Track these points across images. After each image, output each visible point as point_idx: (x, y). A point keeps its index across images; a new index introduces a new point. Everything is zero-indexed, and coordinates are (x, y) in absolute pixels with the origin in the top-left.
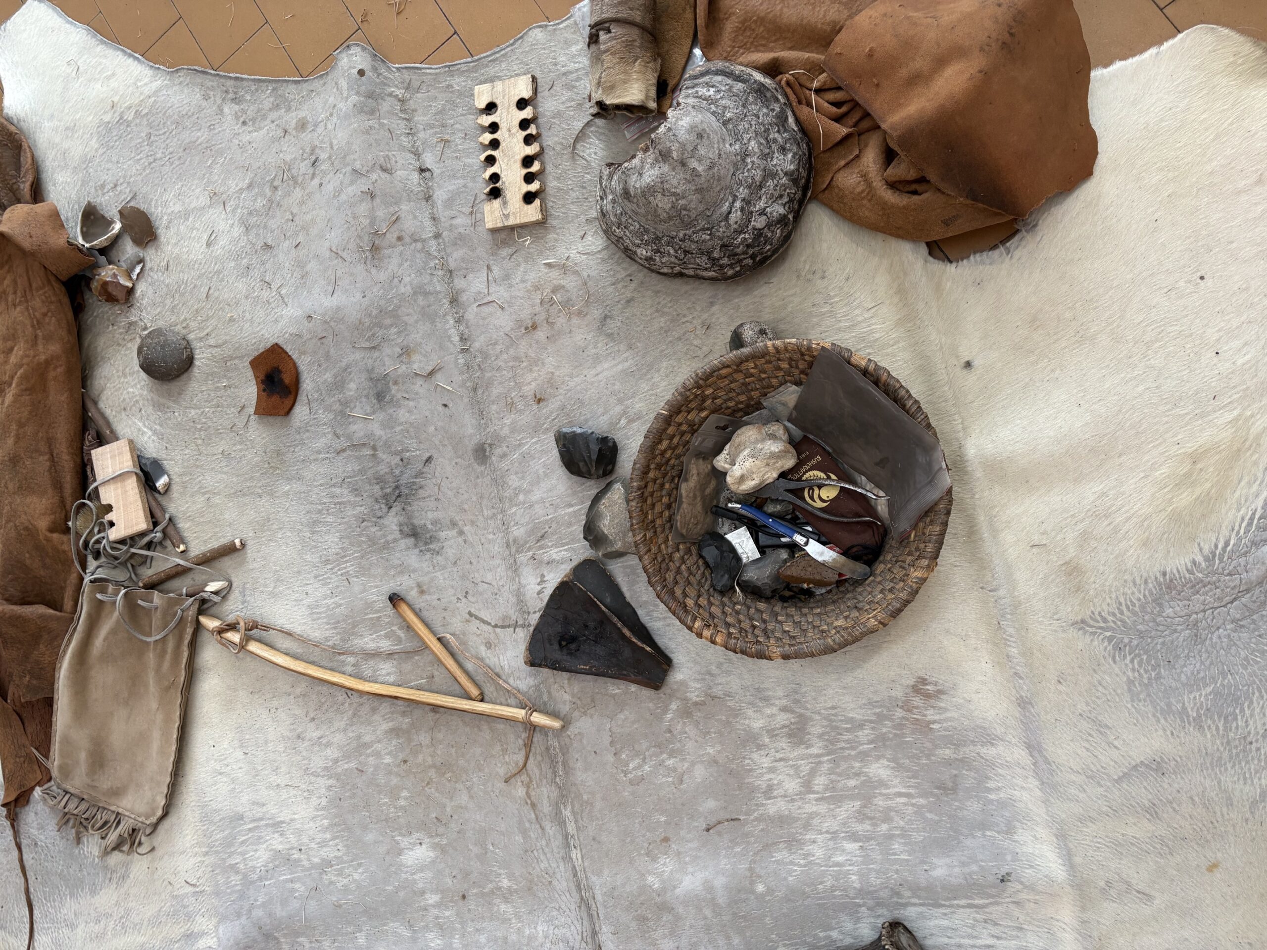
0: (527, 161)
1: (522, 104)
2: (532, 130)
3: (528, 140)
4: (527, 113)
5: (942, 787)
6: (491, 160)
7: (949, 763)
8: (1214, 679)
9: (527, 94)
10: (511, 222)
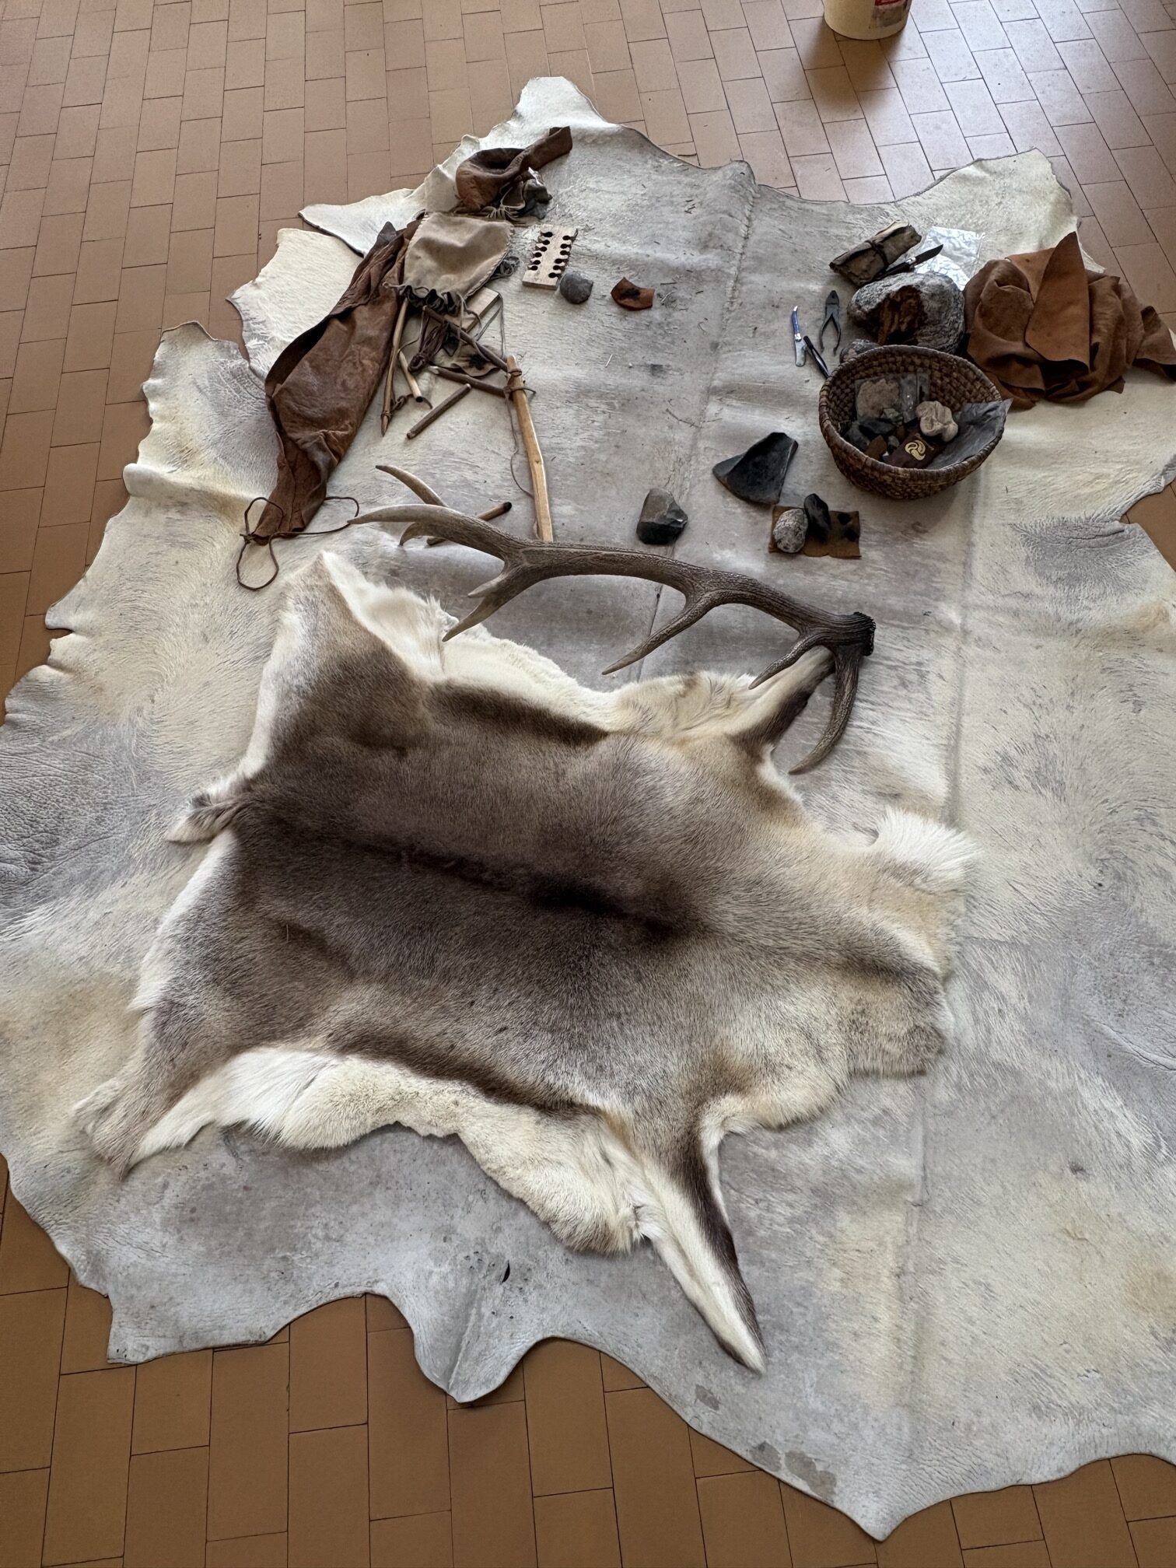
0: (558, 261)
1: (566, 238)
2: (567, 249)
3: (563, 253)
4: (568, 242)
5: (908, 574)
6: (538, 255)
7: (917, 564)
8: (1070, 568)
9: (571, 234)
10: (538, 282)
